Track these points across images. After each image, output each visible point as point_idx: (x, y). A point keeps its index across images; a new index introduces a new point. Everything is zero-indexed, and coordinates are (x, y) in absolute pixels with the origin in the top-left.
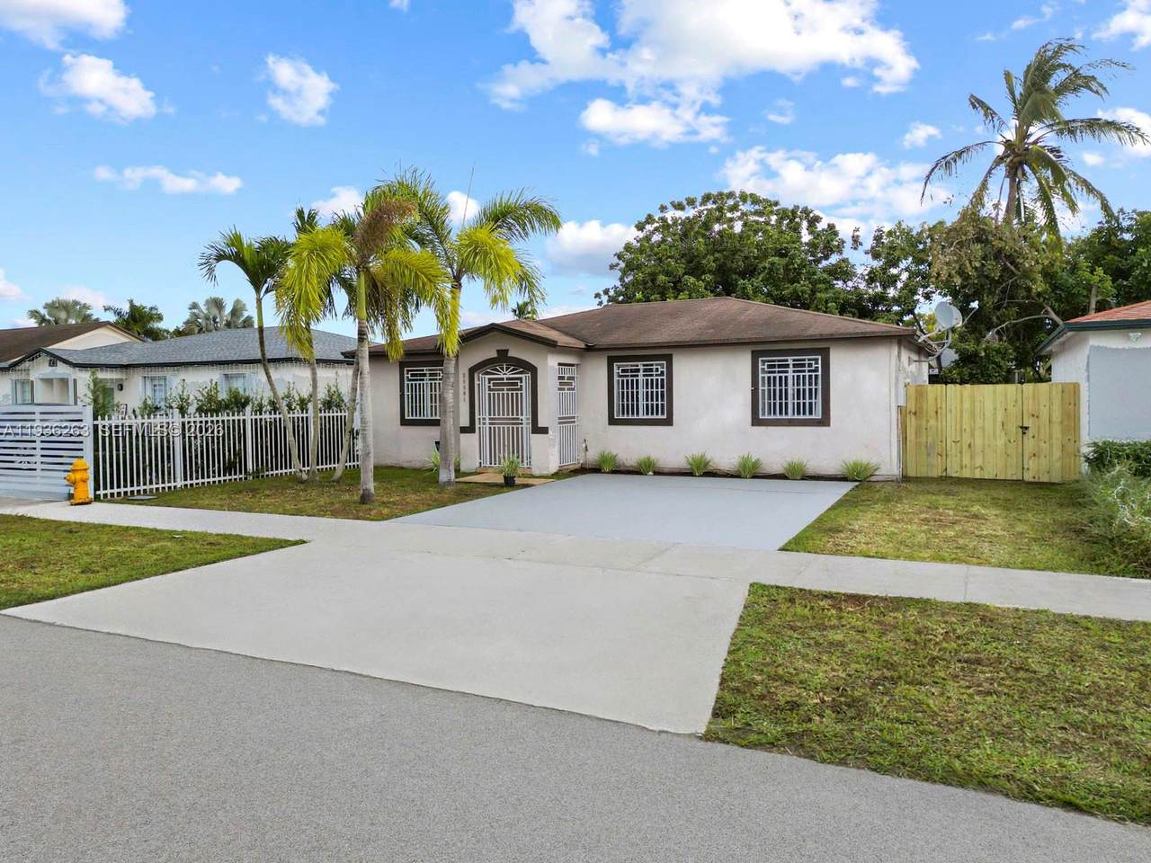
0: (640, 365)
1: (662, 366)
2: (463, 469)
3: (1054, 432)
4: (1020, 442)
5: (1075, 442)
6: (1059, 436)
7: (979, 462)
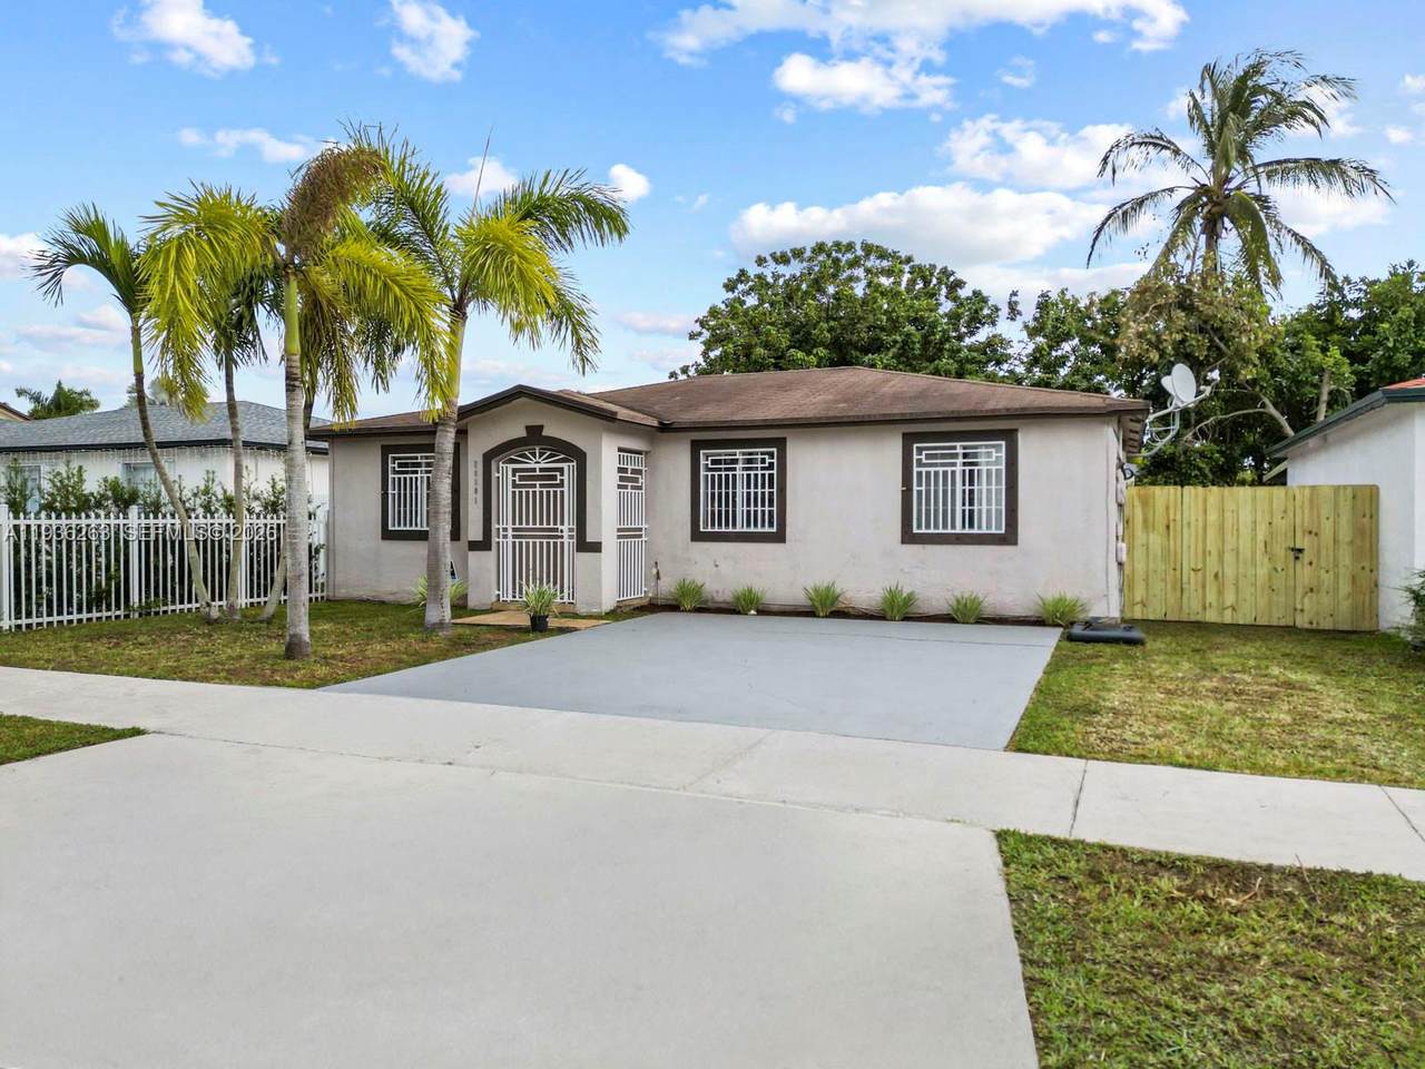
0: (739, 453)
1: (771, 455)
2: (472, 603)
3: (1341, 558)
4: (1292, 571)
5: (1371, 571)
6: (1347, 561)
7: (1230, 599)
